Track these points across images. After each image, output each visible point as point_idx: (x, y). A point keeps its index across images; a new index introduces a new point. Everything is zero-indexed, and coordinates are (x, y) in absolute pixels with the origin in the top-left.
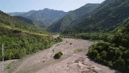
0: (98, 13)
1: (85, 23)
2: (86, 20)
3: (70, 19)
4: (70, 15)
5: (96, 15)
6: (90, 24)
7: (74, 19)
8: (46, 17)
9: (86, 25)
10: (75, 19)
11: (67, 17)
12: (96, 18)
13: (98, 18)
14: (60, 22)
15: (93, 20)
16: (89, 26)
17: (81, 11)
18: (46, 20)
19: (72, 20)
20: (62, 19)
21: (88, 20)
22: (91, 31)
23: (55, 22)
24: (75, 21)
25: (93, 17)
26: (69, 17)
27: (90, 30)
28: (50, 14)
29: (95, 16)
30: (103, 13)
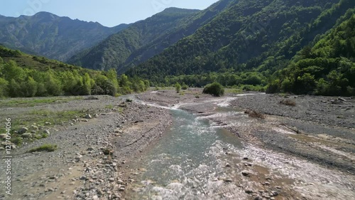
0: (210, 28)
1: (180, 51)
2: (183, 44)
3: (127, 45)
4: (127, 33)
5: (207, 33)
6: (194, 55)
7: (137, 47)
8: (47, 38)
9: (184, 57)
10: (140, 45)
11: (118, 40)
12: (208, 41)
13: (211, 39)
14: (99, 51)
15: (202, 46)
16: (192, 59)
17: (156, 26)
18: (44, 46)
19: (134, 48)
20: (104, 42)
21: (187, 44)
22: (201, 71)
23: (80, 54)
24: (141, 51)
25: (199, 38)
26: (125, 40)
27: (197, 68)
28: (57, 29)
29: (203, 36)
30: (223, 30)
